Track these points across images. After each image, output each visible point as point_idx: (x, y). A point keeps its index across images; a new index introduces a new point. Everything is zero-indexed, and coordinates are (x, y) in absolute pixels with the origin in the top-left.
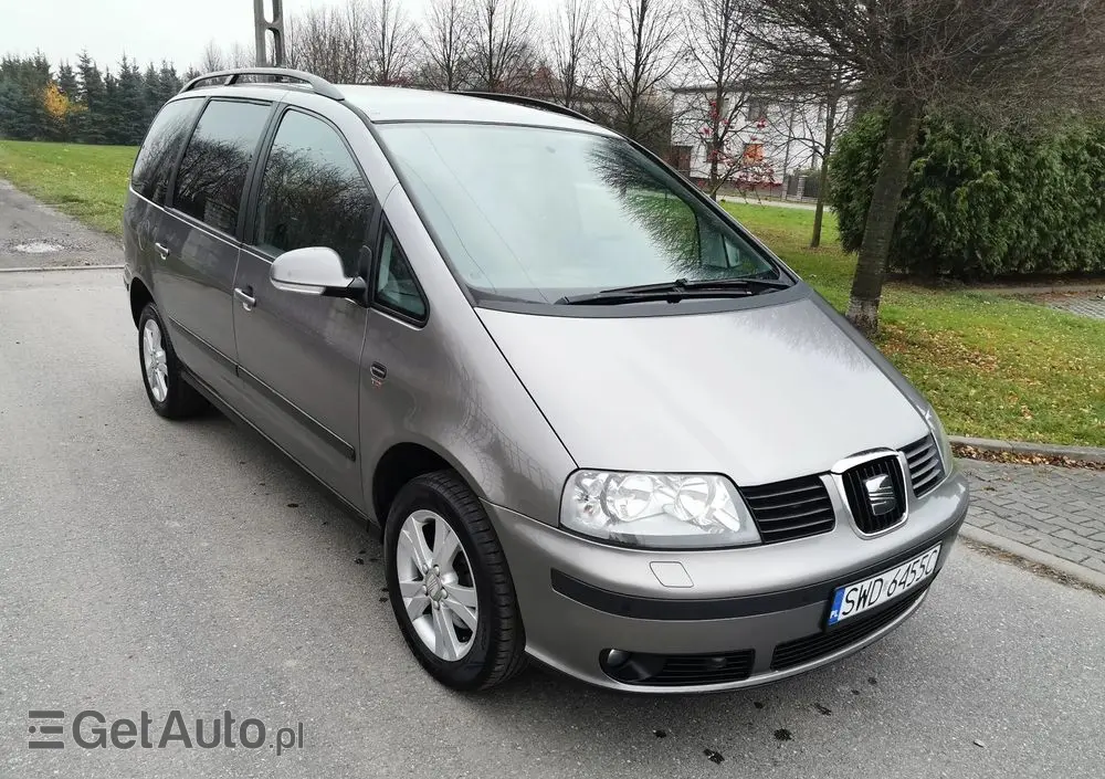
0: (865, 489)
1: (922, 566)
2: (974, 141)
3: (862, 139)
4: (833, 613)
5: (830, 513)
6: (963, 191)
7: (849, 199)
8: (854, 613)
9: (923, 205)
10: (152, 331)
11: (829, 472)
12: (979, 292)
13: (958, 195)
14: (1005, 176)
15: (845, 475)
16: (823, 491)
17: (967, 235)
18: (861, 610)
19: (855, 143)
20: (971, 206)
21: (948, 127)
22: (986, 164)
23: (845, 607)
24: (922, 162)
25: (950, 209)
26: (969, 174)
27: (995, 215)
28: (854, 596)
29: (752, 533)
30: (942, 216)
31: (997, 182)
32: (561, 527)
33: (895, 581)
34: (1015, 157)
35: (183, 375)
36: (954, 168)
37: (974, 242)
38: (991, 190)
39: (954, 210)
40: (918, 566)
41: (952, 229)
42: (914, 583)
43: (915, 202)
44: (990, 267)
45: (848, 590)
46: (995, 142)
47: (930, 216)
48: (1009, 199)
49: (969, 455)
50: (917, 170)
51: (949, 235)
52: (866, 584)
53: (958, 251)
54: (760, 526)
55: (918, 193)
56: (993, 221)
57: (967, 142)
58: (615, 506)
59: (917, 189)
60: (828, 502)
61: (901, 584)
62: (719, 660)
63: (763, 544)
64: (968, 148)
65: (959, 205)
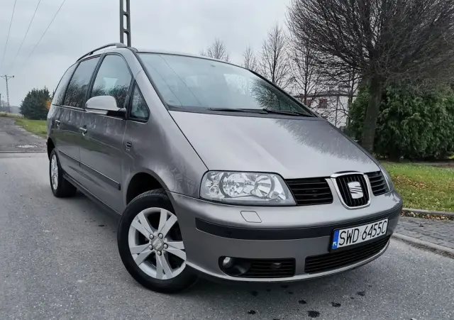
0: (348, 186)
1: (379, 228)
2: (408, 101)
3: (362, 103)
4: (334, 243)
5: (331, 196)
6: (406, 121)
7: (358, 127)
8: (345, 245)
9: (389, 128)
10: (54, 161)
11: (329, 177)
12: (417, 164)
13: (404, 123)
14: (423, 115)
15: (337, 179)
16: (327, 185)
17: (409, 140)
18: (349, 244)
19: (359, 105)
20: (409, 128)
21: (397, 96)
22: (414, 111)
23: (340, 241)
24: (387, 110)
25: (401, 128)
26: (407, 114)
27: (420, 132)
28: (344, 235)
29: (291, 200)
30: (397, 132)
31: (420, 118)
32: (200, 198)
33: (365, 232)
34: (426, 108)
35: (64, 177)
36: (401, 113)
37: (412, 143)
38: (417, 121)
39: (402, 129)
40: (376, 227)
41: (403, 138)
42: (376, 236)
43: (386, 127)
44: (421, 153)
45: (341, 231)
46: (418, 102)
47: (393, 132)
48: (426, 125)
49: (412, 216)
50: (385, 113)
51: (402, 140)
52: (350, 230)
53: (406, 147)
54: (296, 198)
55: (387, 123)
56: (420, 133)
57: (405, 102)
58: (227, 190)
59: (386, 121)
60: (329, 190)
61: (369, 234)
62: (278, 264)
63: (296, 206)
64: (406, 104)
65: (404, 127)
